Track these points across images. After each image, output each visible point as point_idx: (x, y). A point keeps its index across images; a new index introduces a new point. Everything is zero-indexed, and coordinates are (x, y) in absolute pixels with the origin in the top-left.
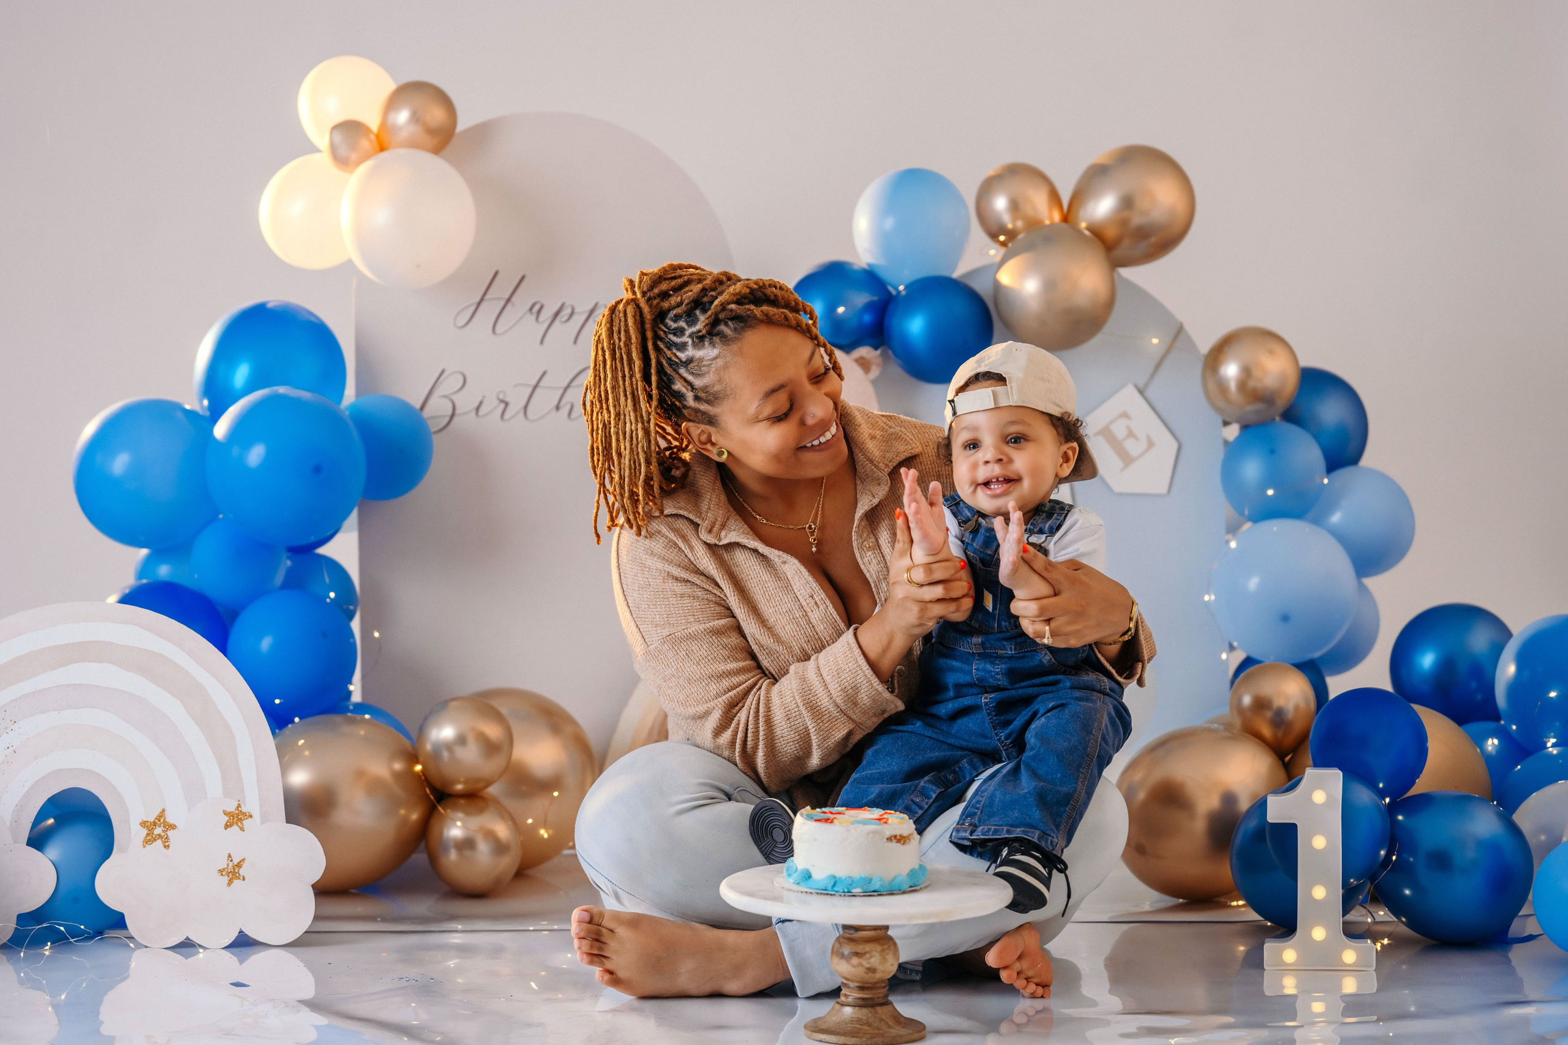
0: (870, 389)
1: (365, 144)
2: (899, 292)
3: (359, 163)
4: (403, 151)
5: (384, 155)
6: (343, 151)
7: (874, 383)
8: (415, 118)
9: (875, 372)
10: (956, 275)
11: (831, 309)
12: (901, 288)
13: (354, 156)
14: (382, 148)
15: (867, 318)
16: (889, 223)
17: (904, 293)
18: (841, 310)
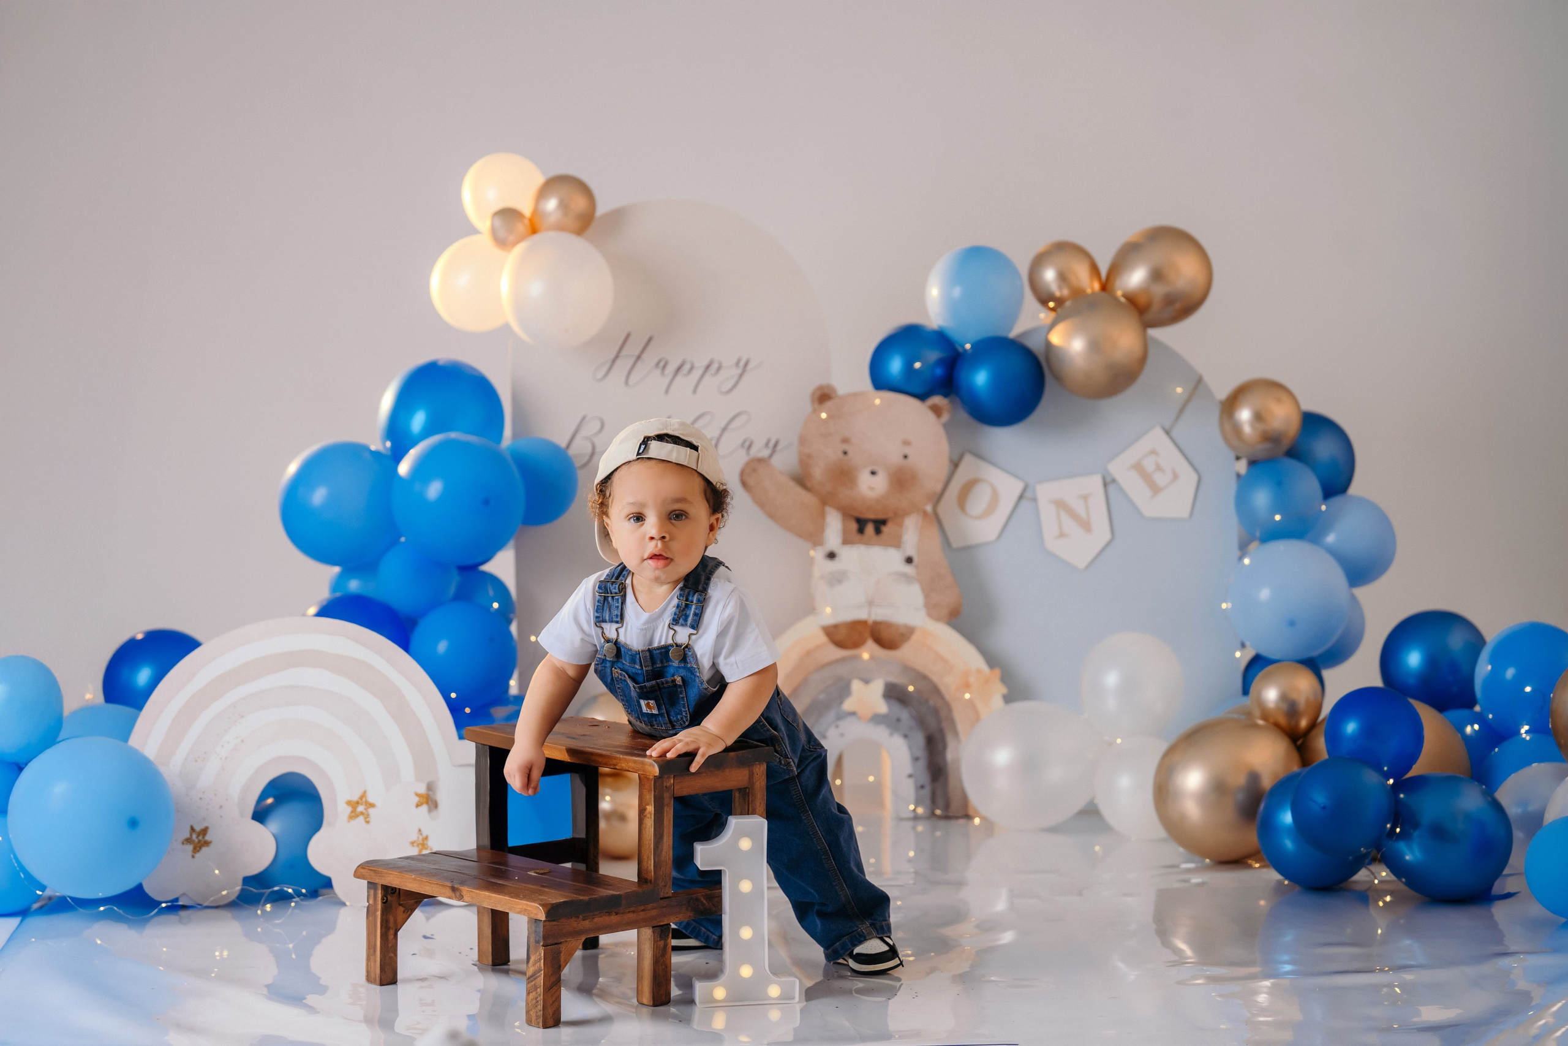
0: (941, 432)
1: (521, 228)
2: (965, 351)
3: (515, 244)
4: (552, 234)
5: (536, 237)
6: (502, 233)
7: (946, 426)
8: (563, 206)
9: (946, 417)
10: (1012, 334)
11: (909, 365)
12: (968, 346)
13: (511, 238)
14: (534, 230)
15: (939, 372)
16: (957, 292)
17: (970, 352)
18: (917, 365)
